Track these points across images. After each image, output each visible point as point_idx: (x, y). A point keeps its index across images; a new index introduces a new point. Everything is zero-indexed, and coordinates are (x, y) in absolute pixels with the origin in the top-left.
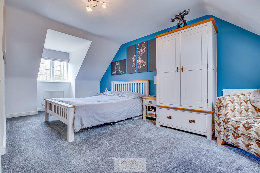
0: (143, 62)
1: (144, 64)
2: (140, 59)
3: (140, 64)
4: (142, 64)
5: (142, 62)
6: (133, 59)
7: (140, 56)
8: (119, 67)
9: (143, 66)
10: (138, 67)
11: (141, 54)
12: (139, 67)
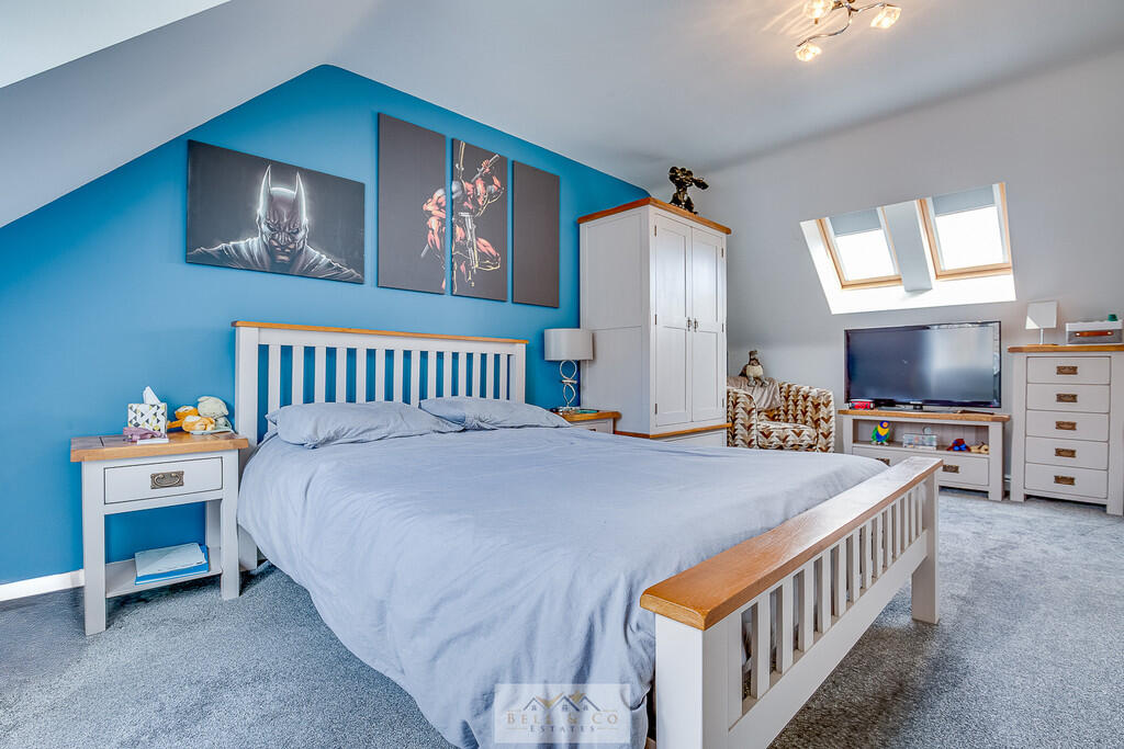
0: (484, 244)
1: (493, 259)
2: (470, 225)
3: (474, 254)
4: (482, 256)
5: (480, 246)
6: (430, 207)
7: (468, 210)
8: (305, 219)
9: (485, 266)
10: (463, 268)
11: (475, 201)
12: (468, 267)
